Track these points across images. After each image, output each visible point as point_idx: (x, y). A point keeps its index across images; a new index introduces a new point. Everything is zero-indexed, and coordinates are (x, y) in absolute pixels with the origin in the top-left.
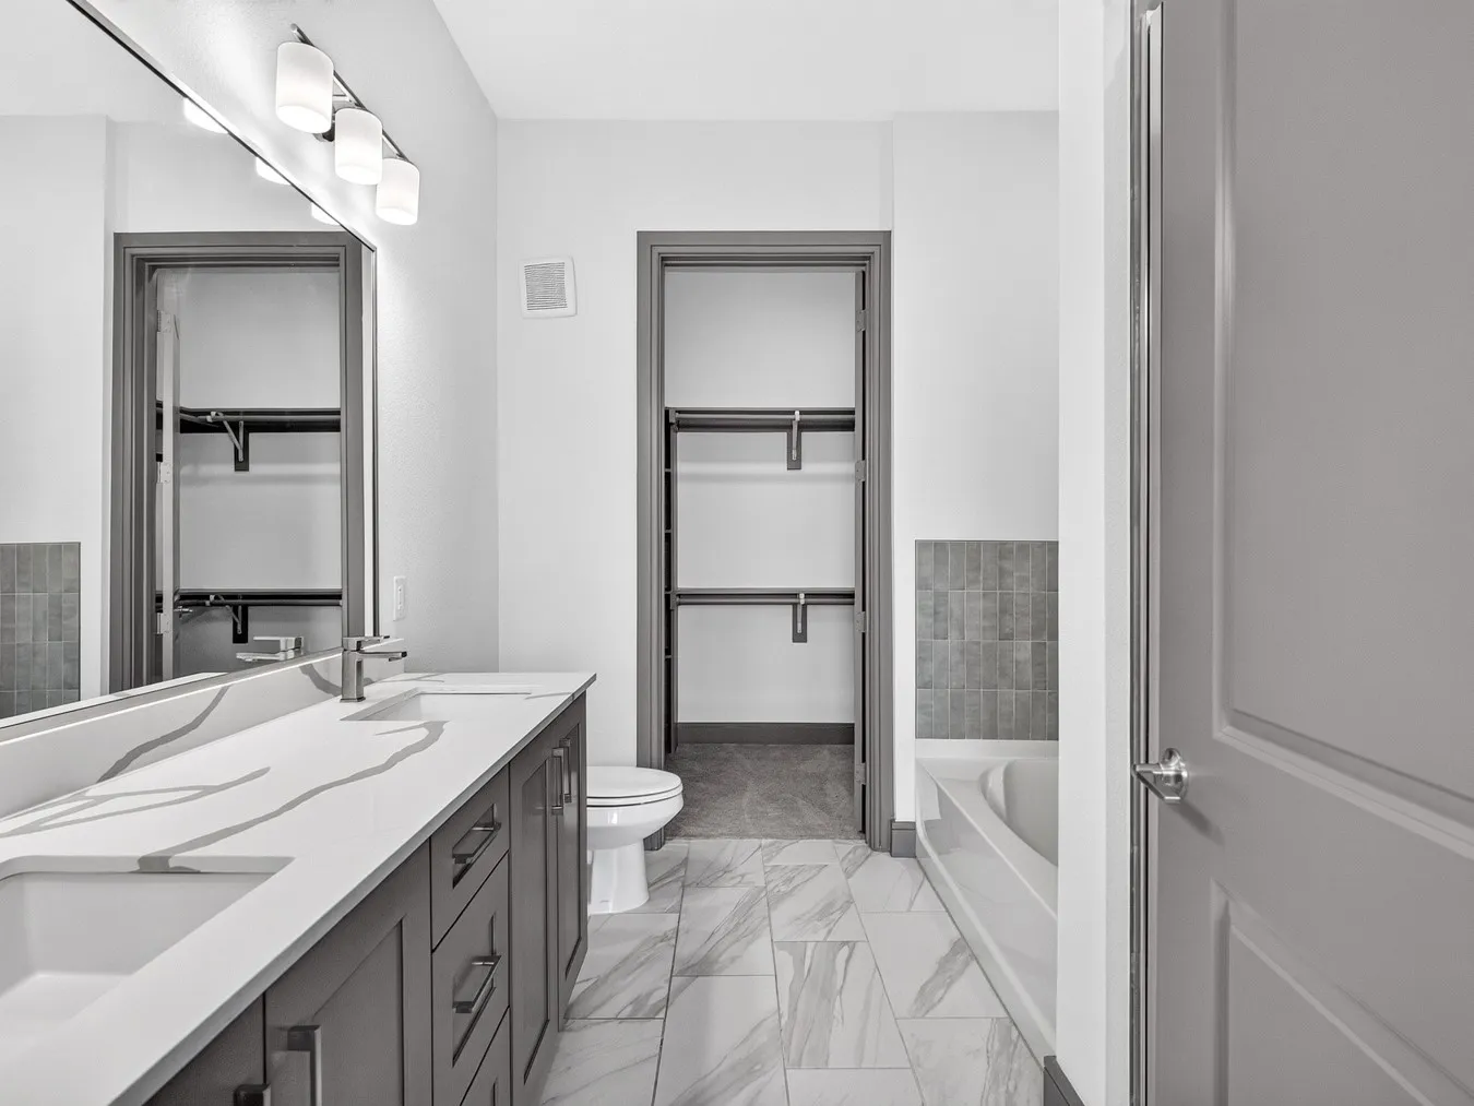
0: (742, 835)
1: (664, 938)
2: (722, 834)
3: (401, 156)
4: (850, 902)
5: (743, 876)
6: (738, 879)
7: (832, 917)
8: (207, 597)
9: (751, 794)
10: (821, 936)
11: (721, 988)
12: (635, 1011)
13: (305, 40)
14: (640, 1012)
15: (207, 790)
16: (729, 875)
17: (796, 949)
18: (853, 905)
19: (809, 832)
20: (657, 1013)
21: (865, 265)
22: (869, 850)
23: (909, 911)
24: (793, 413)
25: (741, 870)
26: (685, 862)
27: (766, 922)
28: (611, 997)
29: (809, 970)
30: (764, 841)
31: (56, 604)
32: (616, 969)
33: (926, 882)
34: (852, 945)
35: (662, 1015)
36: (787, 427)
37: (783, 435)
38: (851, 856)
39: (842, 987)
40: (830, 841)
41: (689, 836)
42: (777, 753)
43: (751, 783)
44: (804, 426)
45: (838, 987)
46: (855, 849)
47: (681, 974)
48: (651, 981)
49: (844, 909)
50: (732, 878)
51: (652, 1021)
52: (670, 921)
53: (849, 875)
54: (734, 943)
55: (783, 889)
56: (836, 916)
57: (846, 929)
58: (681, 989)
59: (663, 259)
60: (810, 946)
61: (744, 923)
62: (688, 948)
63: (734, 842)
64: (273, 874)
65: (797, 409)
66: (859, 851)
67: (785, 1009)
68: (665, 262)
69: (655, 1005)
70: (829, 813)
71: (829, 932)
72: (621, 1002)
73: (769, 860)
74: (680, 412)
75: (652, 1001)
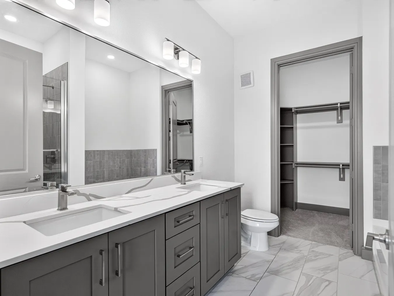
0: (306, 239)
1: (268, 261)
2: (299, 237)
3: (197, 58)
4: (337, 268)
5: (301, 251)
6: (299, 251)
7: (327, 271)
8: (184, 161)
9: (316, 227)
10: (319, 276)
11: (278, 280)
12: (251, 277)
13: (168, 40)
14: (252, 278)
15: (137, 198)
16: (296, 249)
17: (309, 277)
18: (337, 270)
19: (332, 243)
20: (257, 280)
21: (352, 51)
22: (354, 254)
23: (360, 278)
24: (337, 104)
25: (301, 249)
26: (284, 243)
27: (302, 266)
28: (247, 272)
29: (310, 285)
30: (313, 242)
31: (153, 160)
32: (251, 265)
33: (373, 271)
34: (330, 282)
35: (258, 281)
36: (336, 109)
37: (335, 112)
38: (345, 254)
39: (320, 294)
40: (338, 248)
41: (289, 236)
42: (332, 216)
43: (317, 225)
44: (342, 108)
45: (318, 293)
46: (348, 252)
47: (268, 272)
48: (258, 271)
49: (332, 270)
50: (298, 251)
51: (255, 282)
52: (272, 257)
53: (340, 260)
54: (288, 269)
55: (313, 258)
56: (329, 271)
57: (331, 276)
58: (267, 276)
59: (279, 65)
60: (314, 278)
61: (294, 265)
62: (273, 266)
63: (302, 240)
64: (126, 214)
65: (339, 103)
66: (349, 254)
67: (296, 293)
68: (279, 66)
69: (257, 278)
70: (343, 239)
71: (323, 276)
72: (248, 274)
73: (312, 248)
74: (296, 108)
75: (257, 276)
